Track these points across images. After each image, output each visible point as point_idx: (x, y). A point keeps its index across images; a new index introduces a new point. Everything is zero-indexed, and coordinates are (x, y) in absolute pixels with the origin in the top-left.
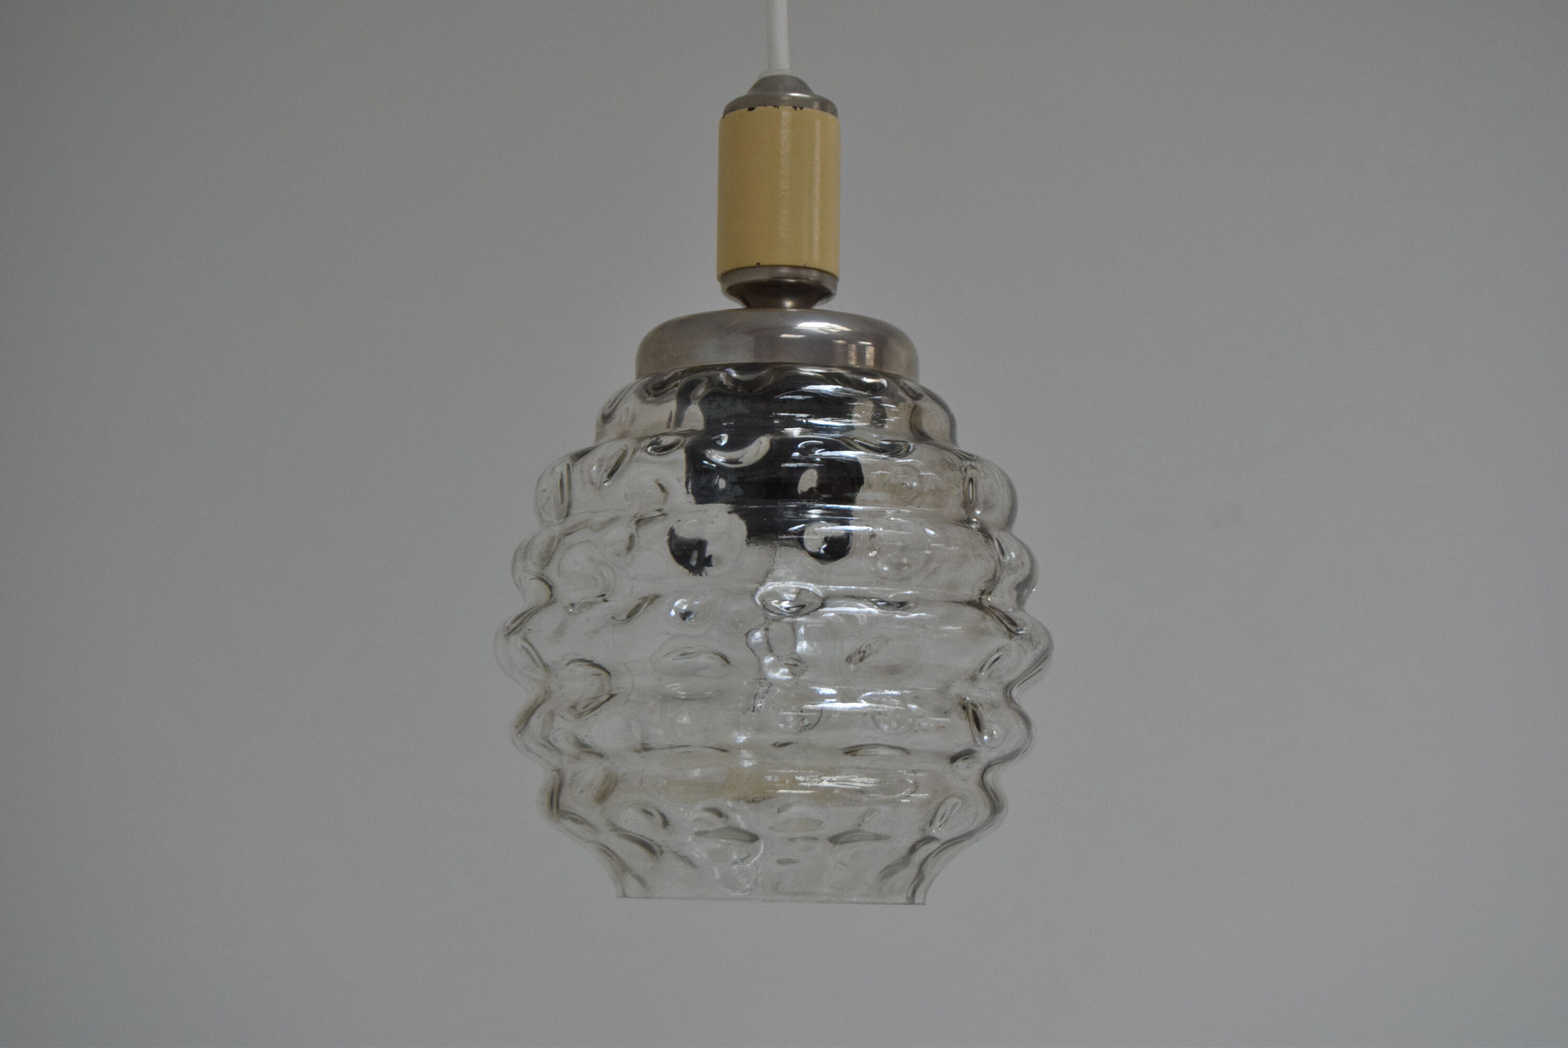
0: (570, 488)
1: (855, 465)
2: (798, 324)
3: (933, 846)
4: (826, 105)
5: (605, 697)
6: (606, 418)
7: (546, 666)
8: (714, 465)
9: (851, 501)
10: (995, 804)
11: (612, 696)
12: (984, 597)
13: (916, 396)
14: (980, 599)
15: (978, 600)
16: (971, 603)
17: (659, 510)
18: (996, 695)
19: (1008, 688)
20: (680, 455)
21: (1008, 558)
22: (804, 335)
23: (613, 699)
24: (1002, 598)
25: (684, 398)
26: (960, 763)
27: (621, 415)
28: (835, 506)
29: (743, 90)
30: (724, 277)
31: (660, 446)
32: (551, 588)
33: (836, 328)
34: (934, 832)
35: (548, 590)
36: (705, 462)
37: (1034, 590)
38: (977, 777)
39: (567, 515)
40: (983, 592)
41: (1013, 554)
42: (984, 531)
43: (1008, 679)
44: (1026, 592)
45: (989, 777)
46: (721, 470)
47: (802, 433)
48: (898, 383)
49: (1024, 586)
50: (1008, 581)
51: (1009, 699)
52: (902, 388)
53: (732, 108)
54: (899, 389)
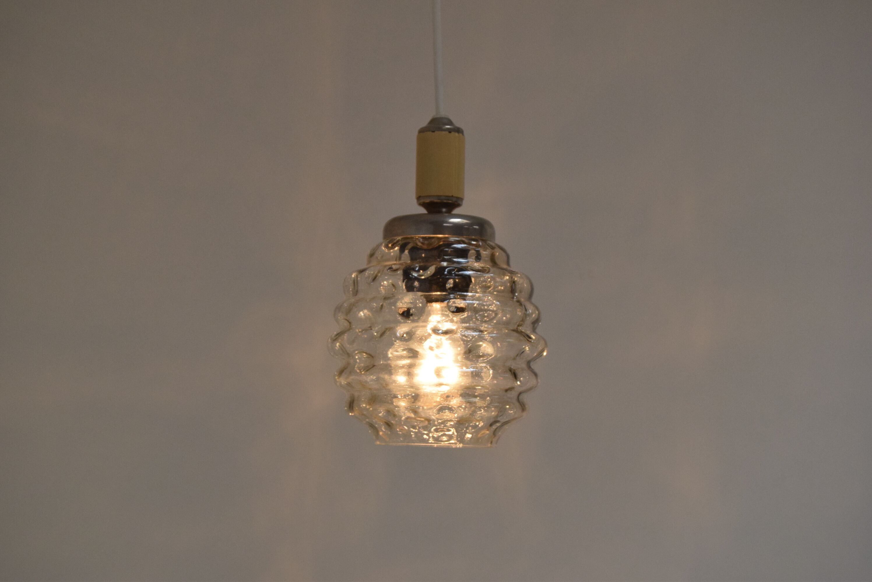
0: (357, 284)
1: (469, 277)
2: (449, 220)
3: (498, 424)
4: (458, 130)
5: (371, 366)
6: (372, 255)
7: (348, 354)
8: (414, 277)
9: (467, 291)
10: (523, 407)
11: (374, 366)
12: (518, 328)
13: (493, 248)
14: (517, 328)
15: (516, 330)
16: (514, 330)
17: (392, 294)
18: (524, 366)
19: (529, 363)
20: (400, 272)
21: (528, 312)
22: (452, 224)
23: (374, 368)
24: (526, 329)
25: (402, 249)
26: (509, 392)
27: (378, 254)
28: (460, 293)
29: (424, 123)
30: (419, 198)
31: (393, 269)
32: (350, 323)
33: (465, 221)
34: (499, 419)
35: (349, 324)
36: (410, 276)
37: (540, 323)
38: (516, 397)
39: (356, 295)
40: (518, 326)
41: (530, 311)
42: (518, 301)
43: (529, 359)
44: (536, 325)
45: (521, 397)
46: (416, 279)
47: (448, 265)
48: (486, 243)
49: (535, 322)
50: (529, 320)
51: (529, 367)
52: (488, 245)
53: (422, 131)
54: (486, 245)
